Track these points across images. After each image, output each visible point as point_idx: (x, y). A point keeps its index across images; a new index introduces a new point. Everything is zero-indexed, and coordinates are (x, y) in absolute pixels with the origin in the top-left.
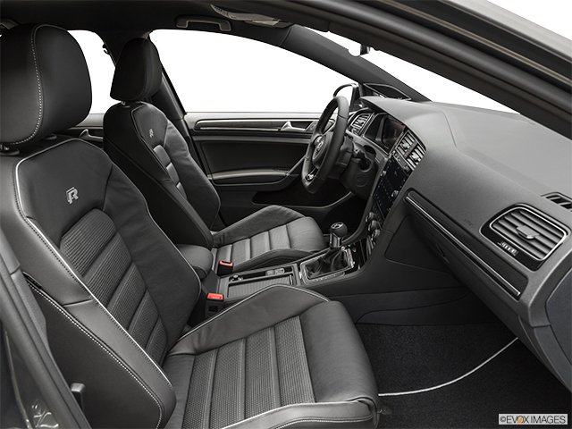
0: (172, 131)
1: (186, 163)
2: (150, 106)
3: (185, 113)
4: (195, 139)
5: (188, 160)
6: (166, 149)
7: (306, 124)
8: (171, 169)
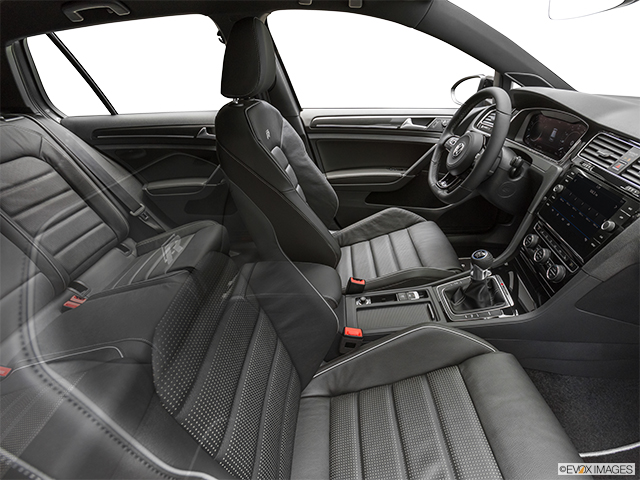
0: (288, 130)
1: (303, 163)
2: (265, 103)
3: (300, 109)
4: (311, 137)
5: (305, 160)
6: (284, 150)
7: (428, 120)
8: (290, 170)
